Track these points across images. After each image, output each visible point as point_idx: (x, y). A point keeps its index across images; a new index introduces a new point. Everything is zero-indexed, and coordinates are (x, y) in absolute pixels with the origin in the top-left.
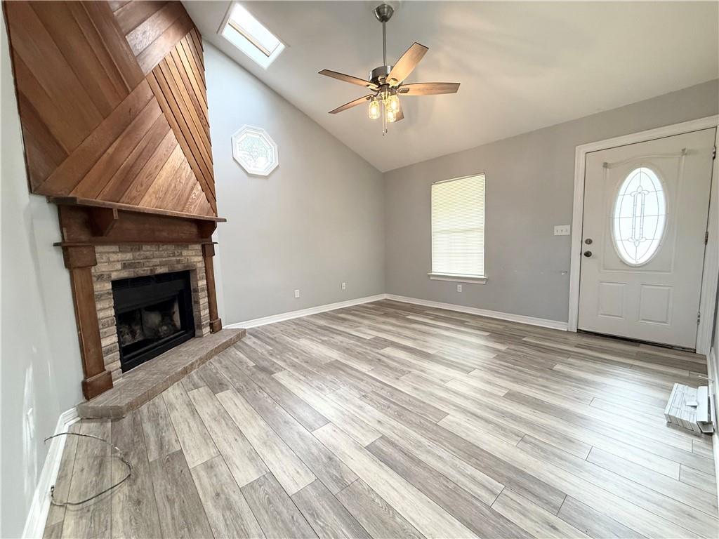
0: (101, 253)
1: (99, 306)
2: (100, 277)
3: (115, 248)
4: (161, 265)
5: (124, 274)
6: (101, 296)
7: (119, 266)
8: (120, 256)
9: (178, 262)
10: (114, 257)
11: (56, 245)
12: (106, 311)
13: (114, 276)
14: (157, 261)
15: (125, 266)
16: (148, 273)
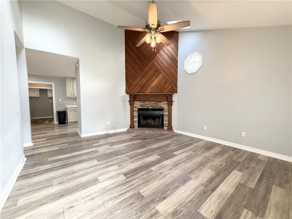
0: (136, 103)
1: (134, 113)
2: (135, 107)
3: (139, 102)
4: (150, 106)
5: (140, 107)
6: (135, 111)
7: (139, 106)
8: (140, 104)
9: (157, 106)
10: (139, 104)
11: (128, 101)
12: (136, 114)
13: (138, 107)
14: (149, 105)
15: (141, 106)
16: (147, 108)
